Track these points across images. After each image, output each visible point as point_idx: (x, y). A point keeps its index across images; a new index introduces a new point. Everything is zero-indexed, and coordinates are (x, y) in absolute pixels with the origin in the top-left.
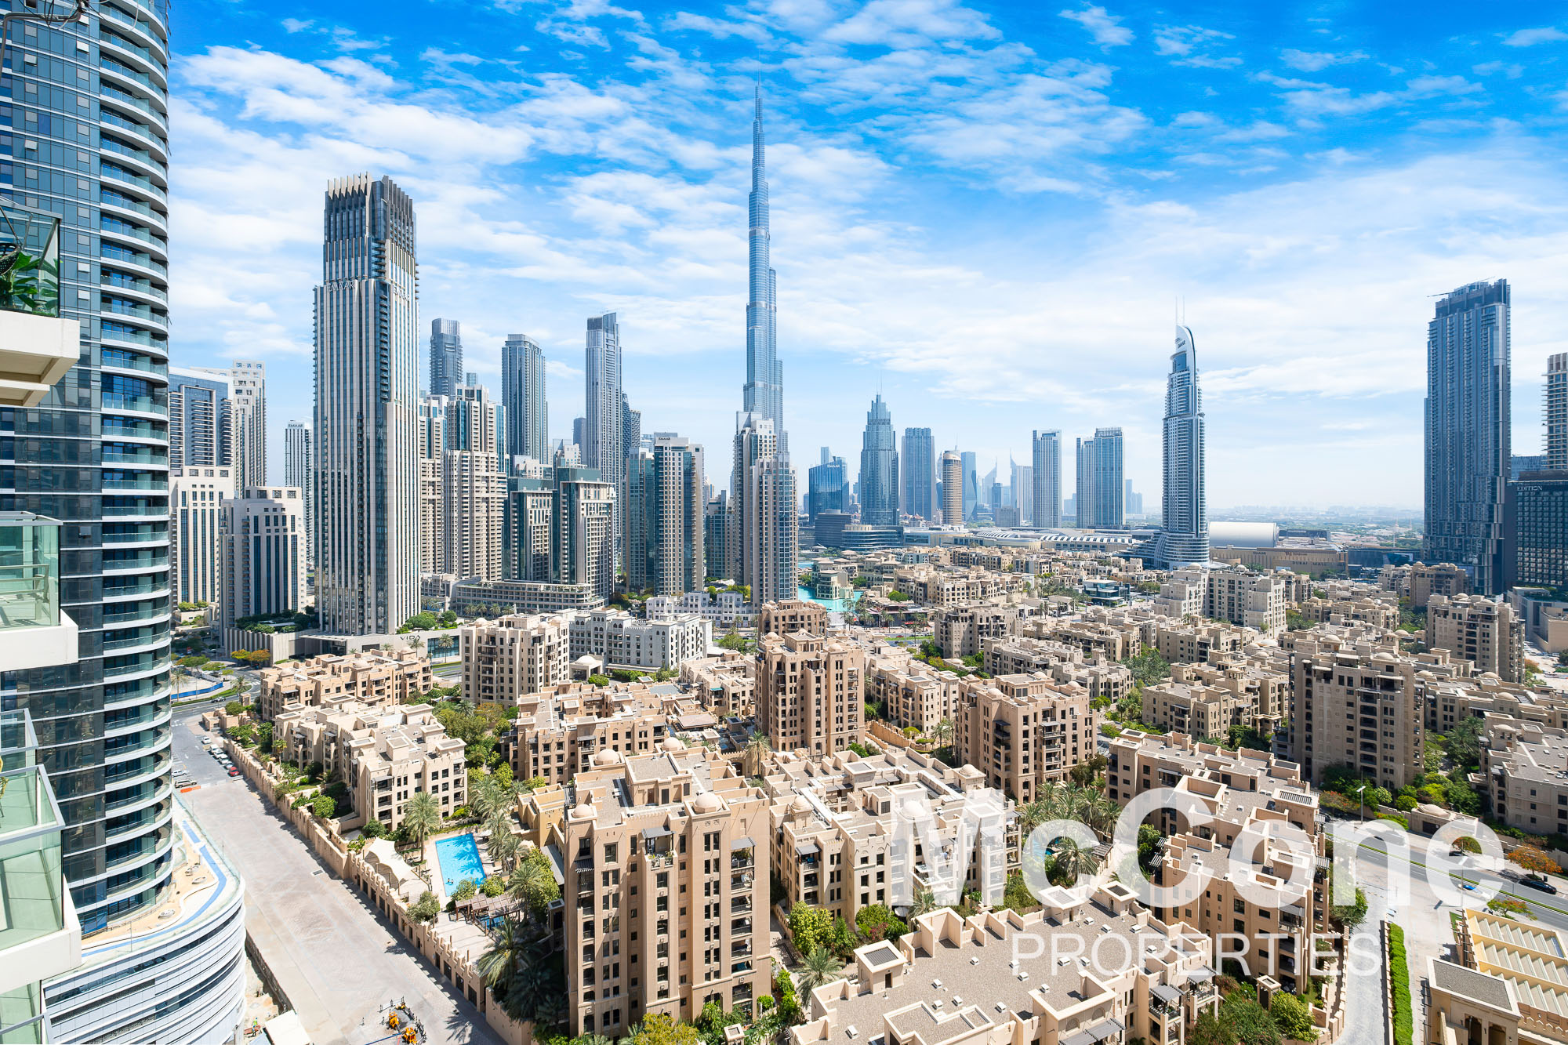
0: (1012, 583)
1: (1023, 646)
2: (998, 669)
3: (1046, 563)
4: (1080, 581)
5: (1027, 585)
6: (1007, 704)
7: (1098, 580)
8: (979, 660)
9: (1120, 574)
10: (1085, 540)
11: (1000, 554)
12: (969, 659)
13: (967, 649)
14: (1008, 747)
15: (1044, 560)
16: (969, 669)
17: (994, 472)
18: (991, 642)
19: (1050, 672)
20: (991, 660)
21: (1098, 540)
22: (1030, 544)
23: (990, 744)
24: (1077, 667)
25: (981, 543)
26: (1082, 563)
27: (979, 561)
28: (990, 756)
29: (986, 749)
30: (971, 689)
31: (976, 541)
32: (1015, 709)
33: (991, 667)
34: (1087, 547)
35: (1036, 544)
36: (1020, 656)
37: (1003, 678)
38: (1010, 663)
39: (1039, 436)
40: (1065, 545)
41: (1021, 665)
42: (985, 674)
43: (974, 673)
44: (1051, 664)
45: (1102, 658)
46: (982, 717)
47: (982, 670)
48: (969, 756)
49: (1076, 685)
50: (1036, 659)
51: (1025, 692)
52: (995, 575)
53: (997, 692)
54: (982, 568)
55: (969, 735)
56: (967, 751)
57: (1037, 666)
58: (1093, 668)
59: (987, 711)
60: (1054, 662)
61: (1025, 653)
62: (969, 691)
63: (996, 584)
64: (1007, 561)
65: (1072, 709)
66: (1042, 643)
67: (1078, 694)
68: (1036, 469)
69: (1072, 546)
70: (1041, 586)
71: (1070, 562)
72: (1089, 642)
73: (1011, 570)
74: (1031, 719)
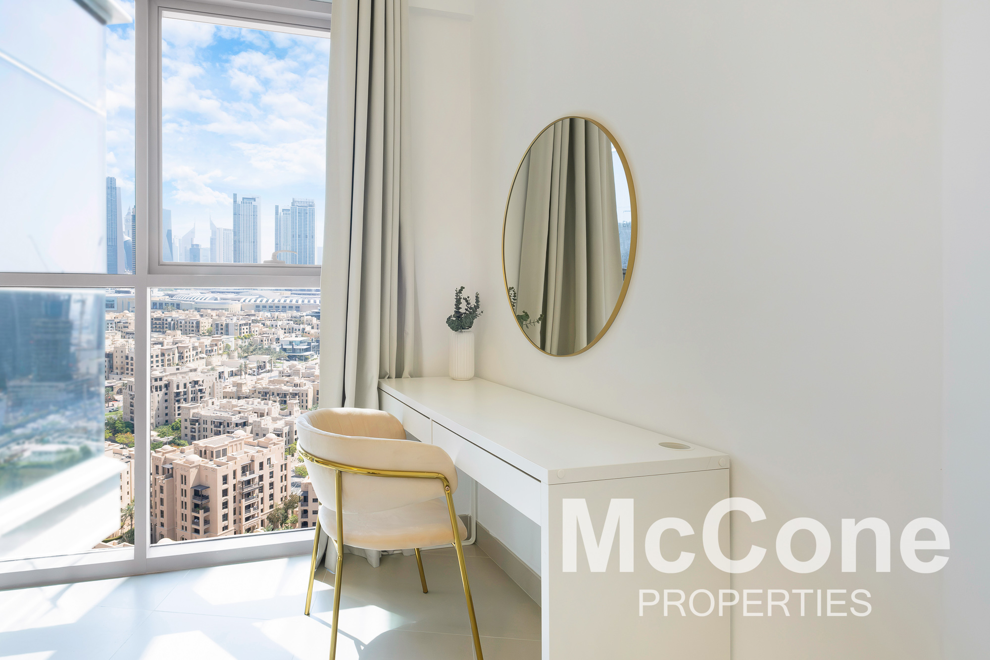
0: (211, 346)
1: (222, 407)
2: (196, 434)
3: (245, 324)
4: (278, 339)
5: (227, 347)
6: (206, 468)
7: (293, 338)
8: (176, 429)
9: (313, 331)
10: (282, 301)
11: (198, 317)
12: (165, 429)
13: (162, 419)
14: (207, 510)
15: (244, 322)
16: (164, 440)
17: (192, 232)
18: (189, 409)
19: (249, 428)
20: (189, 426)
21: (294, 302)
22: (229, 307)
23: (189, 512)
24: (275, 420)
25: (178, 307)
26: (280, 323)
27: (175, 326)
28: (188, 524)
29: (184, 517)
30: (166, 461)
31: (173, 304)
32: (214, 470)
33: (190, 434)
34: (284, 308)
35: (236, 307)
36: (220, 418)
37: (202, 443)
38: (209, 426)
39: (239, 200)
40: (264, 307)
41: (221, 427)
42: (182, 442)
43: (170, 443)
44: (250, 421)
45: (296, 408)
46: (179, 486)
47: (180, 438)
48: (164, 530)
49: (274, 436)
50: (236, 419)
51: (225, 452)
52: (193, 340)
53: (196, 459)
54: (179, 332)
55: (164, 508)
56: (162, 525)
57: (237, 425)
58: (289, 419)
59: (184, 479)
60: (252, 418)
61: (224, 415)
62: (165, 463)
63: (194, 348)
64: (206, 324)
65: (269, 459)
66: (242, 402)
67: (275, 444)
68: (236, 233)
69: (271, 307)
70: (241, 347)
71: (268, 323)
72: (285, 395)
73: (210, 333)
74: (230, 477)
